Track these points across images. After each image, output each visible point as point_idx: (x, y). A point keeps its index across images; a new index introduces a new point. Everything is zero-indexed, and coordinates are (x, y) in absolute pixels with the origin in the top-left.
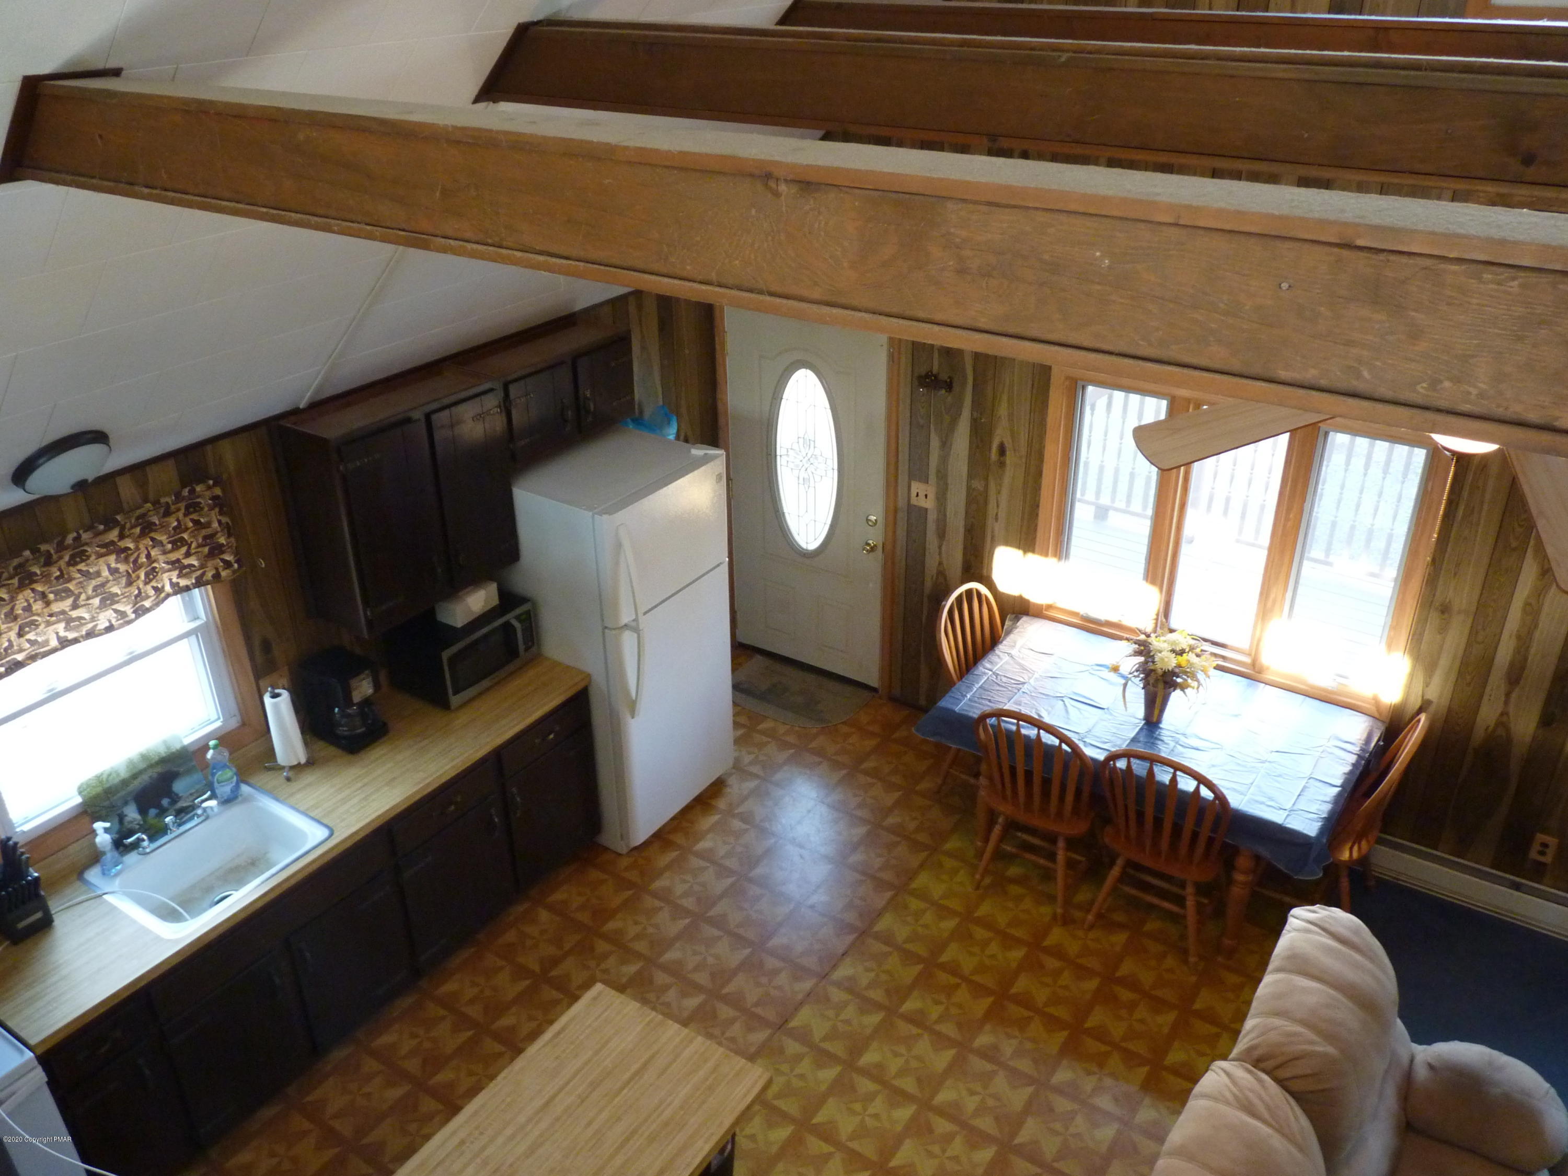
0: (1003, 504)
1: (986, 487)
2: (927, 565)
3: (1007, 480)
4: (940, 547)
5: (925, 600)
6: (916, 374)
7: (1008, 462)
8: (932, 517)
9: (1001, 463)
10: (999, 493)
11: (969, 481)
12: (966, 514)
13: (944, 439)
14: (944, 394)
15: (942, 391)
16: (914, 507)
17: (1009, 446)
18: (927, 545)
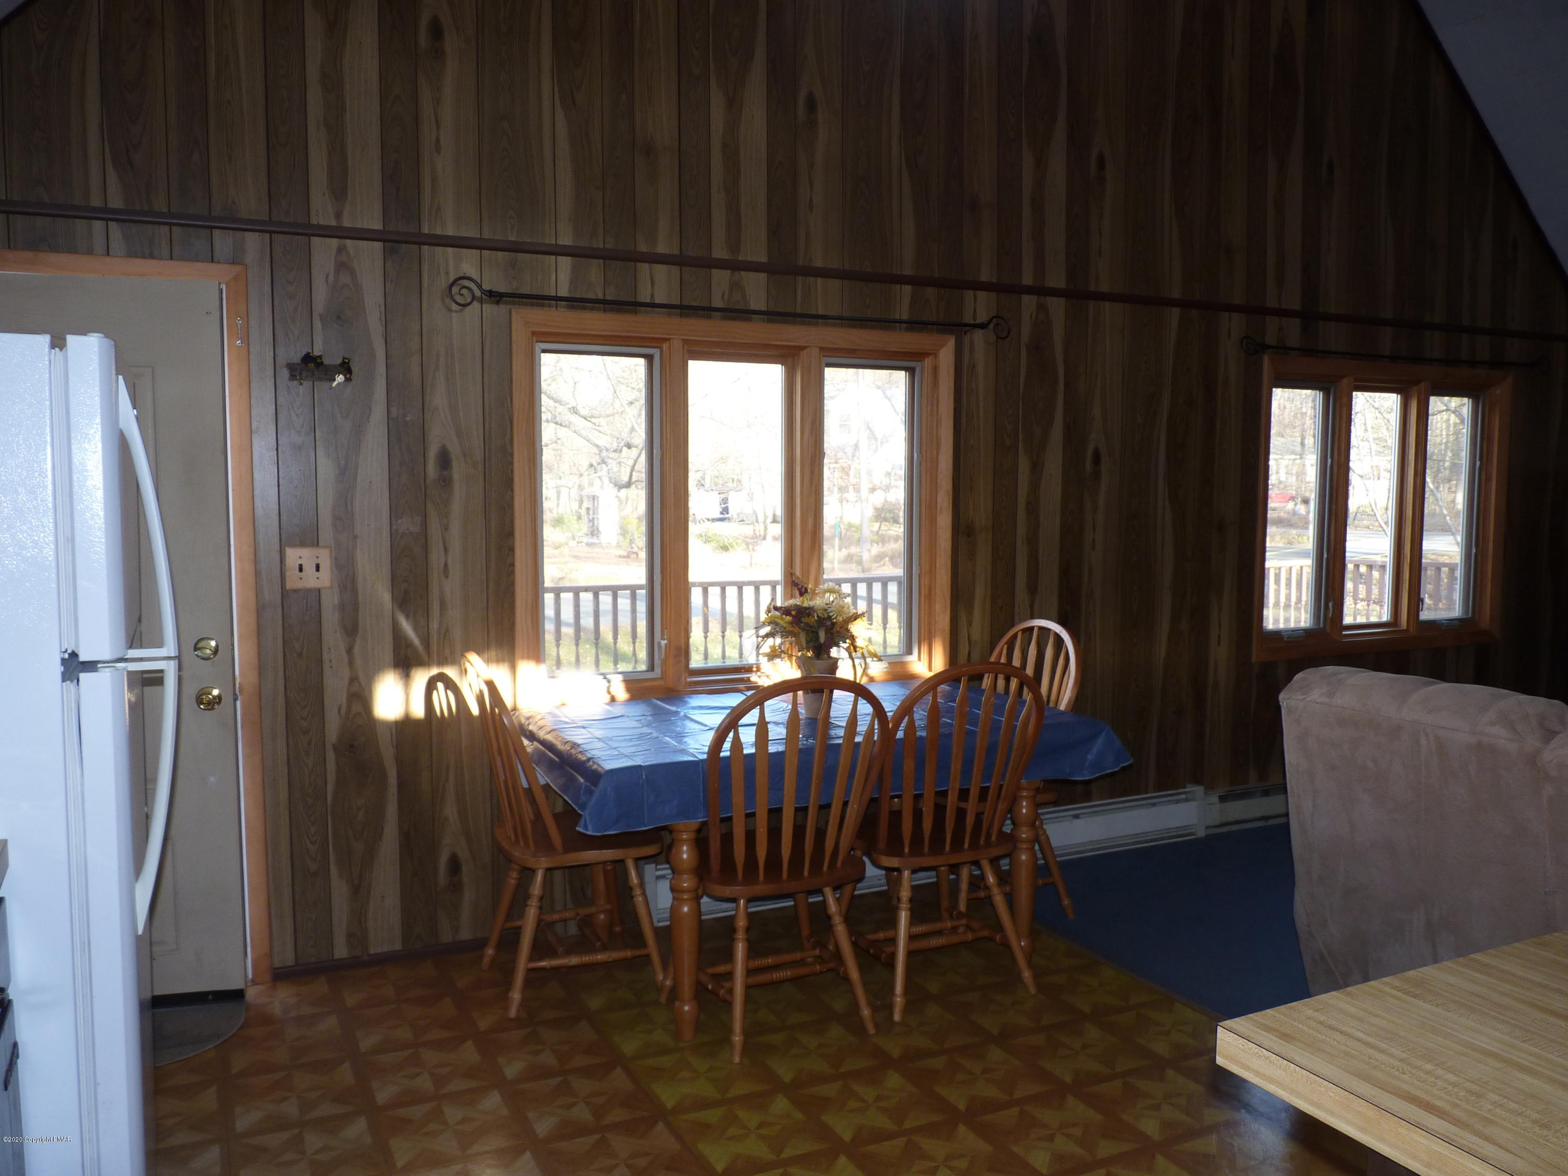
0: (456, 546)
1: (425, 524)
2: (328, 693)
3: (456, 508)
4: (350, 651)
5: (331, 755)
6: (281, 361)
7: (456, 477)
8: (330, 601)
9: (444, 481)
10: (446, 529)
11: (393, 522)
12: (393, 578)
13: (343, 462)
14: (339, 384)
15: (335, 380)
16: (296, 591)
17: (455, 450)
18: (325, 655)
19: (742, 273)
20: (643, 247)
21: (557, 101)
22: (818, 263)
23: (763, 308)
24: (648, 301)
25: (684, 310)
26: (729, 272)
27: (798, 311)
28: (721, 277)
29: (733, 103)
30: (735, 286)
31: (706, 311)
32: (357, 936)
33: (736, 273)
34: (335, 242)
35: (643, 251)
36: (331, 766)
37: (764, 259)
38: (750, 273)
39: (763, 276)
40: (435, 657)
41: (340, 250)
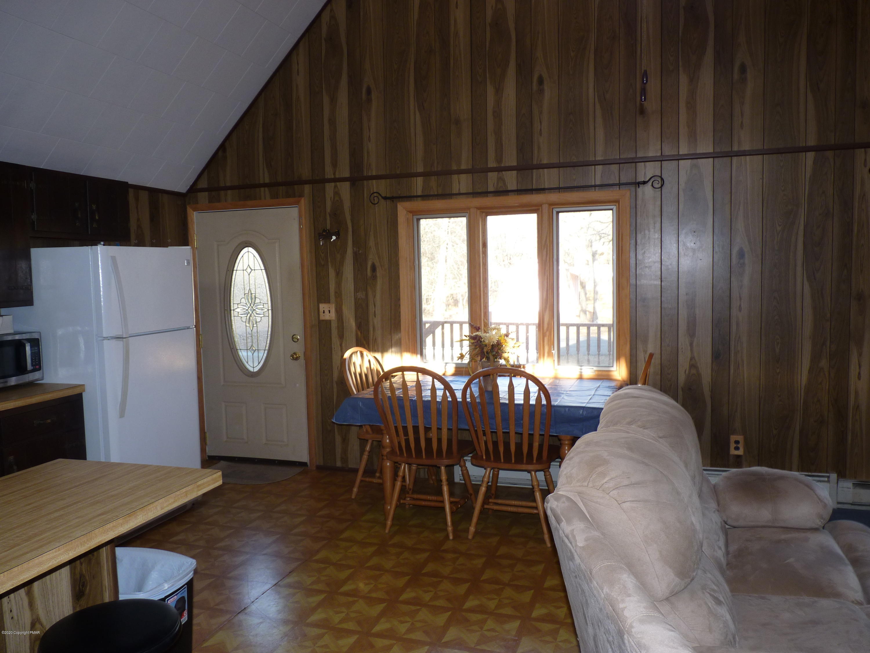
0: (378, 303)
1: (367, 295)
2: (334, 361)
3: (379, 287)
4: (341, 345)
5: (335, 385)
6: (317, 231)
7: (378, 275)
8: (334, 325)
9: (374, 277)
10: (375, 297)
11: (355, 294)
12: (356, 317)
13: (338, 271)
14: (334, 240)
15: (332, 238)
16: (323, 320)
17: (377, 264)
18: (333, 345)
19: (503, 172)
20: (454, 167)
21: (417, 110)
22: (545, 161)
23: (515, 188)
24: (457, 192)
25: (475, 194)
26: (497, 173)
27: (534, 187)
28: (492, 176)
29: (499, 90)
30: (500, 179)
31: (485, 193)
32: (344, 460)
33: (500, 173)
34: (333, 184)
35: (455, 169)
36: (335, 390)
37: (515, 164)
38: (507, 172)
39: (514, 173)
40: (371, 349)
41: (336, 187)
